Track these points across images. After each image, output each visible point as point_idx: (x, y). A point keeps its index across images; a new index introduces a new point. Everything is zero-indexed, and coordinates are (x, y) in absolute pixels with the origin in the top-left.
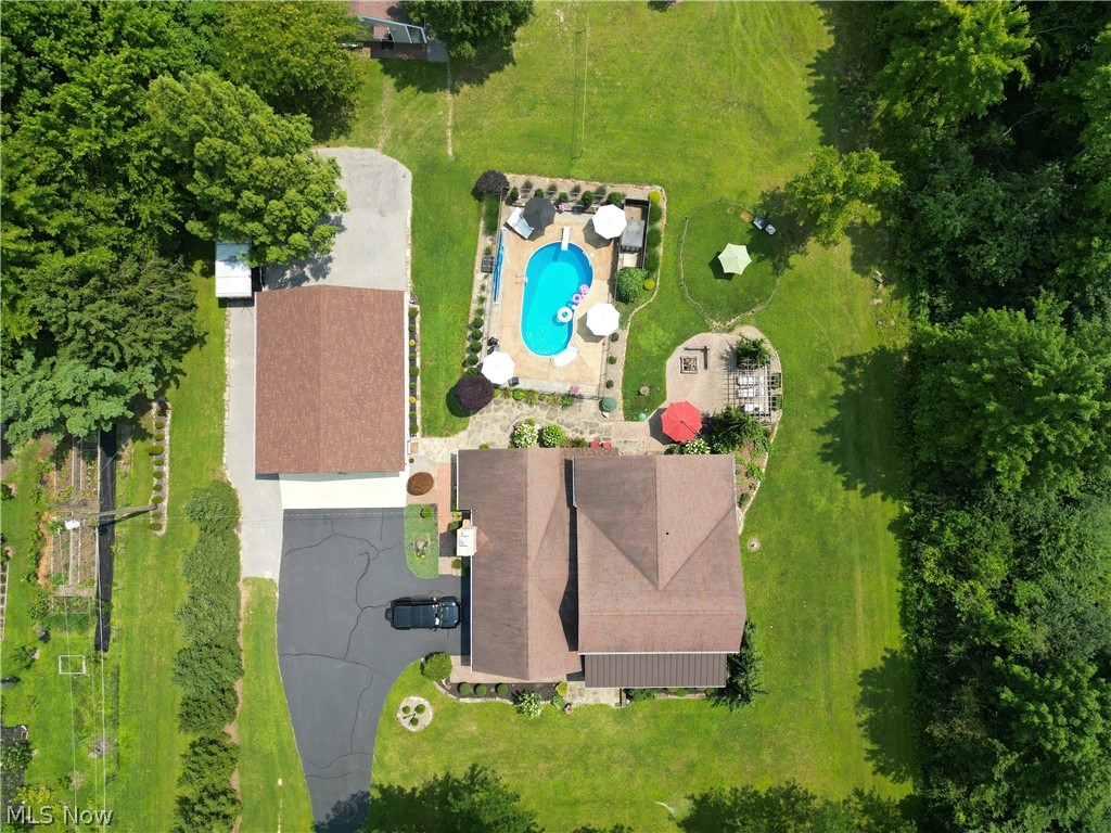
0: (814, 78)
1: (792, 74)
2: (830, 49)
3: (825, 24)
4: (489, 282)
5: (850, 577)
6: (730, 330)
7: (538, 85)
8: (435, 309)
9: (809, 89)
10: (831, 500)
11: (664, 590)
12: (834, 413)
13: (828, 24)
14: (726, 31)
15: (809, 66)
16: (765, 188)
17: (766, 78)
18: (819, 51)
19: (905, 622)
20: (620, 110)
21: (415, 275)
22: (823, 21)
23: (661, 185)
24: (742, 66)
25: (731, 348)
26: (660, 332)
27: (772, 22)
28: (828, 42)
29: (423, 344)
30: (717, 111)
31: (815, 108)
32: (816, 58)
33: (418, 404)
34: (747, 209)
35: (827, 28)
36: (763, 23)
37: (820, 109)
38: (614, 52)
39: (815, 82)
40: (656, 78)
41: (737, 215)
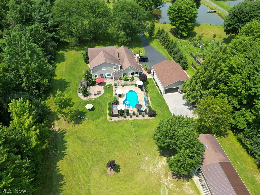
0: (65, 151)
1: (72, 152)
2: (59, 161)
3: (60, 169)
4: (147, 99)
5: (66, 70)
6: (90, 99)
7: (148, 139)
8: (157, 94)
9: (67, 148)
10: (68, 78)
11: (102, 50)
12: (66, 89)
13: (58, 169)
14: (93, 161)
15: (66, 154)
16: (81, 125)
17: (80, 150)
18: (63, 159)
19: (56, 67)
20: (123, 136)
21: (163, 99)
22: (60, 170)
23: (109, 122)
24: (88, 153)
25: (89, 96)
26: (106, 96)
27: (78, 167)
28: (59, 163)
29: (157, 89)
30: (95, 140)
31: (65, 144)
32: (64, 157)
33: (154, 81)
34: (86, 120)
35: (59, 168)
36: (81, 165)
37: (64, 143)
38: (128, 151)
39: (65, 150)
40: (114, 146)
41: (89, 119)
